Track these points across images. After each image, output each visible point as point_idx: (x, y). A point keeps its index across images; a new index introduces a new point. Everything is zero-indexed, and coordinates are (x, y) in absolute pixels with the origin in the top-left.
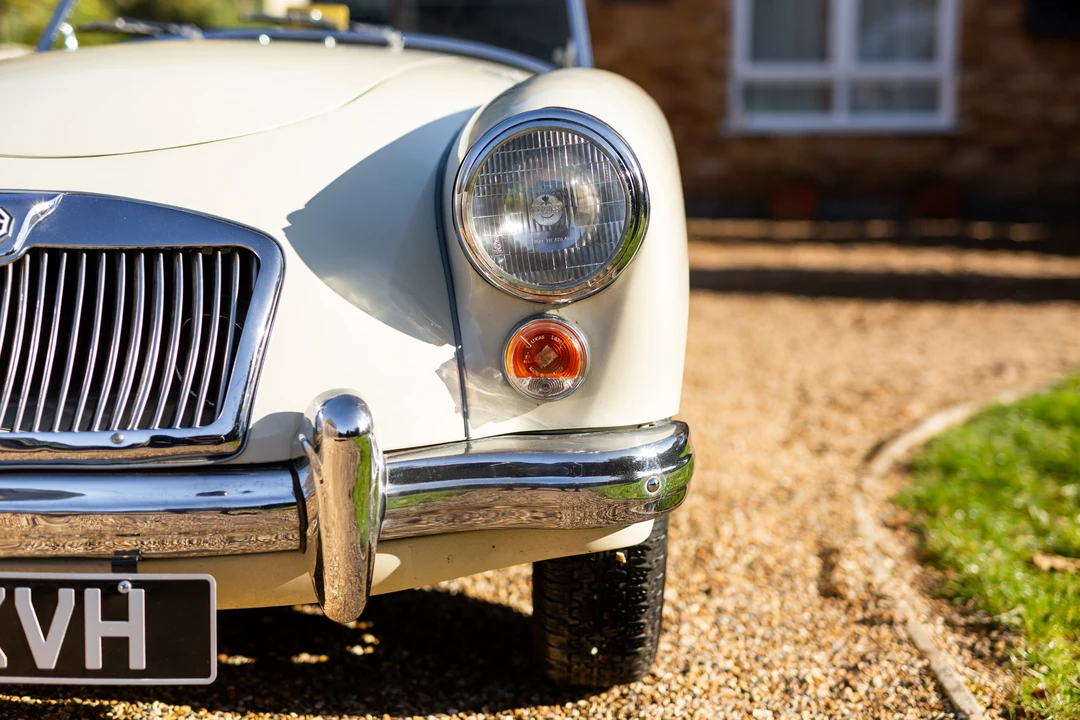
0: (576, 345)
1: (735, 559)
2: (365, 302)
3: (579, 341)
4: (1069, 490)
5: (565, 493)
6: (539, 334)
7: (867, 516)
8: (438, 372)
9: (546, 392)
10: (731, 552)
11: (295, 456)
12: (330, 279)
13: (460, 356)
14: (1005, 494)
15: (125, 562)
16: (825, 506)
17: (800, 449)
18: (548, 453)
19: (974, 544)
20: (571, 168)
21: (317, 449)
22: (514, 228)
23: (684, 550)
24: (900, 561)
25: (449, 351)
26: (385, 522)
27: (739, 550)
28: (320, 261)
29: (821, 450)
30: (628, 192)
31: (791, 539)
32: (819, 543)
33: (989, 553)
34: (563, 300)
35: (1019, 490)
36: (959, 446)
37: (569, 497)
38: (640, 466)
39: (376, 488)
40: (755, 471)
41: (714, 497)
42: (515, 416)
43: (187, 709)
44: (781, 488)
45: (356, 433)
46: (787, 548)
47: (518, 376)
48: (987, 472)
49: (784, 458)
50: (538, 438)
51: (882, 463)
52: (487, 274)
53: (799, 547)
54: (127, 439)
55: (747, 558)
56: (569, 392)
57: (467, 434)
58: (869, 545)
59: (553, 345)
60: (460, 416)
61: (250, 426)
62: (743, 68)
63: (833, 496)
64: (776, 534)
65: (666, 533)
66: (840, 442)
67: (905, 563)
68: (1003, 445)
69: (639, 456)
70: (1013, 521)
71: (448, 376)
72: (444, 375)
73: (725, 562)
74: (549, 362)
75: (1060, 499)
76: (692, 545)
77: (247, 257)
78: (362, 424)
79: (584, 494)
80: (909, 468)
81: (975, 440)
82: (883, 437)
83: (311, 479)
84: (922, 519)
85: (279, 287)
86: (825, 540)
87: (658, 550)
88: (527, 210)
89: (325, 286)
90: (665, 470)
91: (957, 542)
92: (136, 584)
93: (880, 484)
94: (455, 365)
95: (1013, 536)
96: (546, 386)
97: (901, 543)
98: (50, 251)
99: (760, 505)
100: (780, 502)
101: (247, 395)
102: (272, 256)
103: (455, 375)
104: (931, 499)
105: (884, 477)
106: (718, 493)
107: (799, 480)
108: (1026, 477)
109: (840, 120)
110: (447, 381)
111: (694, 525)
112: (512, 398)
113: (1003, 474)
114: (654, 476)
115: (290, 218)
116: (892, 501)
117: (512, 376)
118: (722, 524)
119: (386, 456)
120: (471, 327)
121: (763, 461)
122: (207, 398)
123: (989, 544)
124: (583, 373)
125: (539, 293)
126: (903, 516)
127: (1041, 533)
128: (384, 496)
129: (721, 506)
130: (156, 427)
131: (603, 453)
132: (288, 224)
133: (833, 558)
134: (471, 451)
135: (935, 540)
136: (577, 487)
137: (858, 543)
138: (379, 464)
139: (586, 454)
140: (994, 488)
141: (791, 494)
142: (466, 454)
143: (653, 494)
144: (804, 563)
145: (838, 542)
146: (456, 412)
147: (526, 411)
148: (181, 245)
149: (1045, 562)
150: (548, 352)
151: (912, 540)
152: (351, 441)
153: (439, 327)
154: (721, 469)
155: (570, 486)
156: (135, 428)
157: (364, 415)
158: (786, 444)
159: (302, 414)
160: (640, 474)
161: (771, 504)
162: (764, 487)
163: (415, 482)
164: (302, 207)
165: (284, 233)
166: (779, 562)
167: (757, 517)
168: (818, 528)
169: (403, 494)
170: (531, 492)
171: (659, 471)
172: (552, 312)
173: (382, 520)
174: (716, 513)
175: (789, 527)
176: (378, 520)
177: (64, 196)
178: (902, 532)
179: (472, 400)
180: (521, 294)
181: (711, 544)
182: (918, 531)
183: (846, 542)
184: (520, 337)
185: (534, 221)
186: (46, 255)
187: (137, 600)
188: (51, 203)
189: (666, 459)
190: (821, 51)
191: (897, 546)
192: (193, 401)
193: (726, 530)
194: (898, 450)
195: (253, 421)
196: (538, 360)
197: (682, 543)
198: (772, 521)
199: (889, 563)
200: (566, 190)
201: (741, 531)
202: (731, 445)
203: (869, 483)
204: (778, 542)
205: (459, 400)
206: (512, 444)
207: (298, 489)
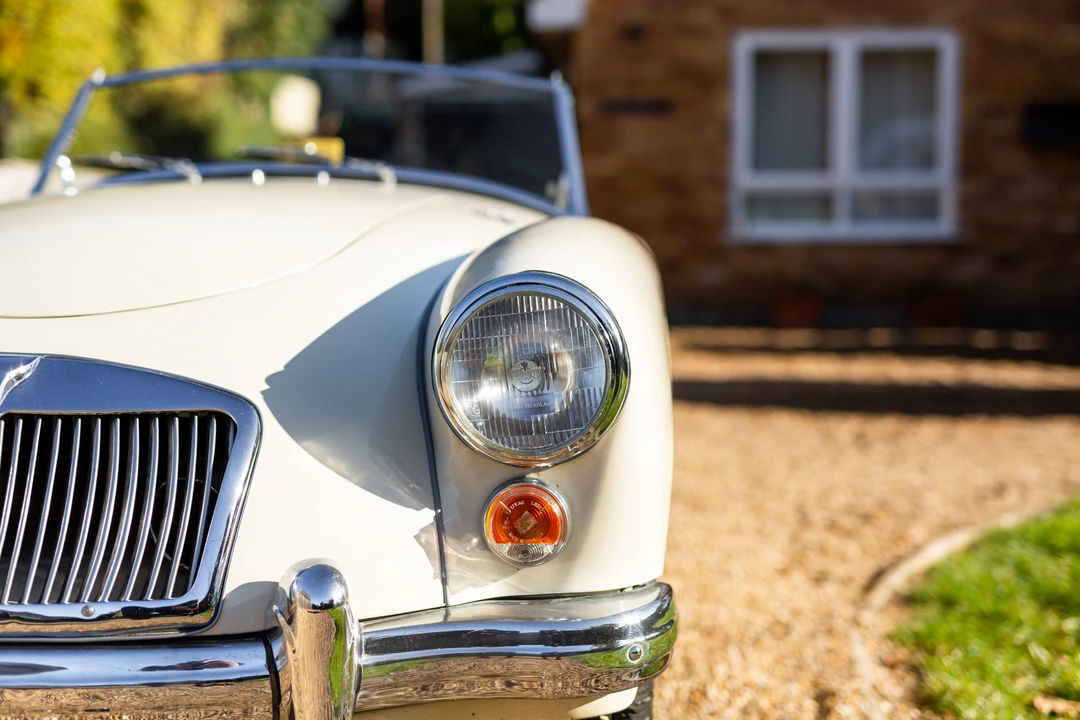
0: (556, 509)
1: (729, 703)
2: (343, 467)
3: (559, 505)
4: (1070, 624)
5: (547, 661)
6: (517, 499)
7: (864, 653)
8: (417, 537)
9: (526, 558)
10: (725, 695)
11: (268, 627)
13: (439, 519)
14: (1004, 629)
16: (822, 643)
17: (798, 577)
18: (529, 621)
19: (972, 687)
20: (550, 333)
21: (290, 621)
22: (493, 393)
23: (677, 692)
24: (897, 704)
25: (428, 515)
26: (360, 694)
27: (735, 693)
28: (297, 425)
29: (820, 579)
30: (608, 357)
31: (788, 680)
32: (815, 684)
33: (988, 696)
34: (543, 465)
35: (1019, 624)
36: (959, 576)
37: (551, 663)
38: (621, 634)
39: (351, 660)
40: (752, 603)
41: (708, 633)
42: (495, 581)
44: (778, 623)
45: (330, 606)
46: (782, 690)
47: (497, 542)
48: (986, 604)
49: (782, 587)
50: (518, 604)
51: (881, 595)
52: (465, 437)
53: (795, 689)
54: (97, 610)
55: (741, 702)
56: (548, 558)
57: (445, 601)
58: (866, 687)
59: (533, 510)
60: (439, 582)
61: (224, 597)
62: (745, 178)
63: (830, 632)
64: (771, 673)
65: (651, 695)
66: (838, 570)
67: (903, 707)
68: (1004, 574)
69: (621, 623)
70: (1014, 660)
71: (427, 542)
72: (423, 540)
73: (717, 706)
74: (529, 528)
75: (1060, 634)
76: (686, 686)
77: (224, 421)
78: (336, 595)
79: (565, 663)
80: (908, 600)
81: (974, 569)
82: (884, 564)
83: (283, 652)
84: (920, 657)
85: (256, 454)
86: (821, 681)
87: (642, 713)
88: (506, 374)
89: (303, 450)
90: (647, 637)
91: (955, 684)
93: (879, 616)
94: (434, 530)
95: (1013, 676)
96: (525, 552)
97: (899, 684)
98: (25, 417)
99: (756, 642)
100: (778, 638)
101: (222, 561)
102: (249, 422)
103: (434, 540)
104: (930, 635)
105: (882, 610)
106: (714, 628)
107: (796, 613)
108: (1026, 610)
109: (842, 229)
110: (425, 546)
111: (688, 663)
112: (492, 562)
113: (1004, 607)
114: (636, 644)
115: (269, 380)
116: (890, 637)
117: (491, 540)
118: (716, 663)
119: (363, 624)
120: (450, 491)
121: (760, 591)
122: (181, 561)
123: (988, 687)
124: (563, 538)
125: (520, 457)
126: (902, 654)
127: (1042, 672)
128: (360, 668)
129: (716, 642)
130: (127, 599)
131: (584, 621)
132: (267, 387)
133: (829, 702)
134: (449, 620)
135: (934, 682)
136: (559, 656)
137: (854, 684)
138: (355, 634)
139: (567, 623)
140: (993, 621)
141: (787, 629)
142: (445, 622)
143: (635, 662)
144: (800, 707)
145: (834, 684)
146: (435, 578)
147: (506, 576)
148: (158, 410)
149: (1045, 705)
150: (527, 518)
151: (910, 680)
152: (326, 613)
153: (418, 488)
154: (718, 601)
155: (552, 655)
156: (106, 600)
157: (338, 585)
158: (784, 572)
159: (278, 583)
160: (622, 643)
161: (768, 641)
162: (761, 621)
163: (392, 652)
164: (281, 368)
165: (261, 396)
166: (774, 706)
167: (753, 655)
168: (815, 668)
169: (378, 664)
170: (507, 660)
171: (642, 639)
172: (532, 475)
173: (357, 692)
174: (711, 651)
175: (785, 665)
176: (353, 692)
177: (41, 360)
178: (900, 672)
179: (451, 565)
180: (501, 459)
181: (704, 686)
182: (916, 670)
183: (844, 684)
184: (499, 502)
185: (514, 387)
186: (21, 421)
188: (28, 367)
189: (648, 626)
190: (821, 160)
191: (895, 687)
192: (167, 565)
193: (721, 670)
194: (897, 581)
195: (227, 591)
196: (518, 525)
197: (675, 684)
198: (767, 659)
199: (886, 707)
200: (546, 355)
201: (736, 671)
202: (728, 574)
203: (868, 617)
204: (773, 682)
205: (438, 566)
206: (492, 610)
207: (271, 661)
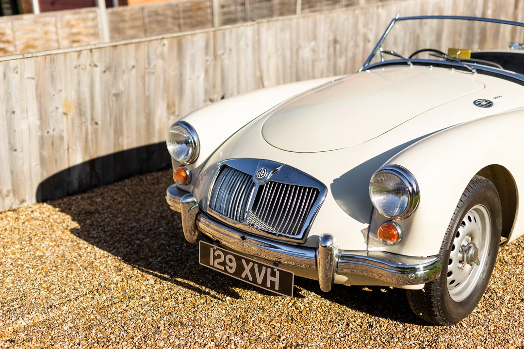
2: (345, 209)
6: (385, 227)
8: (362, 231)
9: (387, 244)
11: (315, 247)
12: (337, 201)
13: (369, 227)
15: (276, 264)
28: (336, 196)
39: (335, 260)
42: (382, 247)
43: (320, 296)
45: (327, 247)
47: (380, 238)
57: (367, 249)
59: (388, 232)
60: (366, 244)
61: (307, 238)
74: (387, 236)
77: (318, 192)
78: (330, 243)
92: (278, 270)
94: (367, 230)
96: (386, 242)
102: (324, 193)
103: (367, 233)
110: (364, 234)
115: (334, 180)
117: (378, 237)
119: (338, 251)
124: (397, 240)
128: (338, 262)
132: (333, 183)
134: (368, 254)
143: (412, 278)
156: (282, 232)
157: (331, 241)
159: (319, 237)
164: (339, 177)
165: (330, 185)
169: (342, 262)
172: (394, 221)
177: (284, 166)
179: (370, 240)
184: (380, 227)
186: (273, 183)
187: (278, 273)
188: (279, 168)
195: (308, 236)
196: (384, 234)
205: (366, 239)
206: (382, 254)
207: (316, 256)
